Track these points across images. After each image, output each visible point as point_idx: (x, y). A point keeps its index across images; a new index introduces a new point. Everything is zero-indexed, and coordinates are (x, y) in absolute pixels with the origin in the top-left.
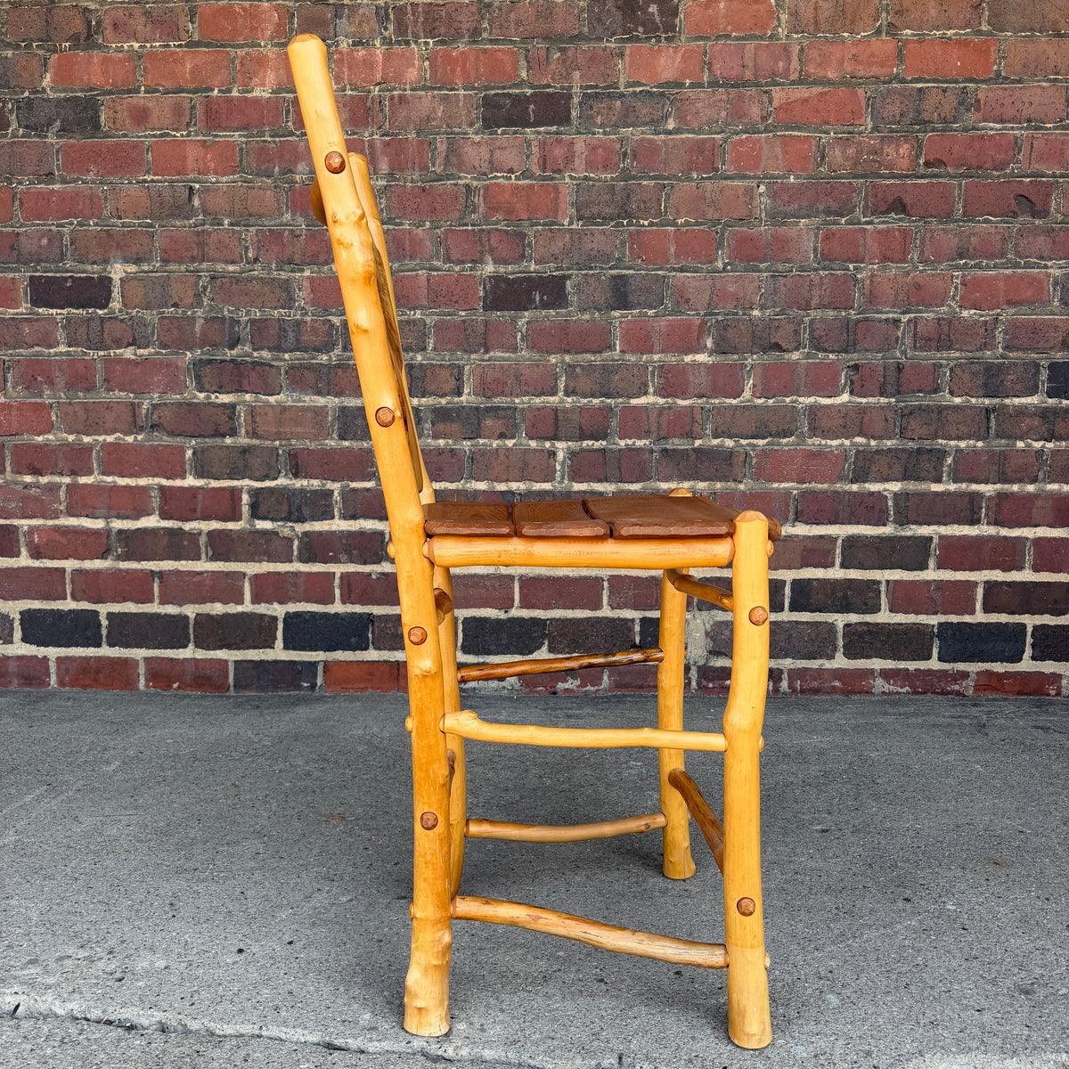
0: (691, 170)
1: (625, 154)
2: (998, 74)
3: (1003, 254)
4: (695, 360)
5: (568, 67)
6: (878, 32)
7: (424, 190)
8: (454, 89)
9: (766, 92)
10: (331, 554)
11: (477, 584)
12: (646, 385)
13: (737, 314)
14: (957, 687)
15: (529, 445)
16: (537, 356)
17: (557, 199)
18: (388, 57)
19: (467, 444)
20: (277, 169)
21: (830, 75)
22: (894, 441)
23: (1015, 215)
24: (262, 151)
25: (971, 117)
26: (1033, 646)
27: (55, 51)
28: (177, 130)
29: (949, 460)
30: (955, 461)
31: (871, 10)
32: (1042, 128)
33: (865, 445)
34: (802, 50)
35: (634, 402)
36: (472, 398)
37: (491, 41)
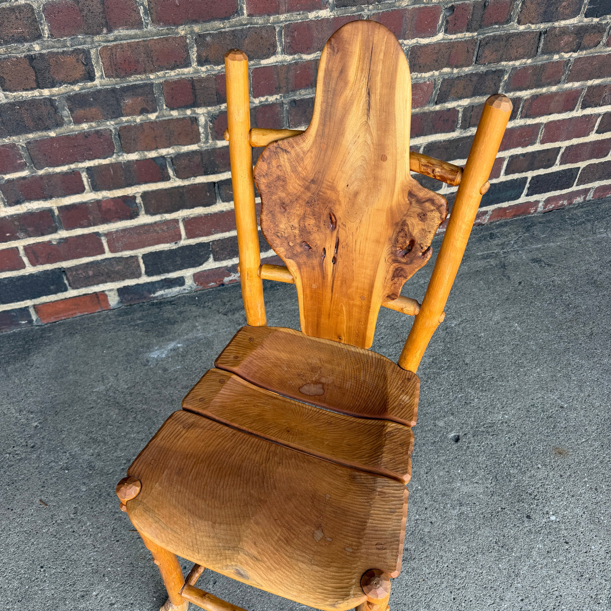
4: (318, 17)
10: (8, 235)
11: (148, 231)
12: (275, 46)
14: (479, 221)
15: (172, 115)
16: (164, 29)
19: (110, 124)
22: (471, 68)
26: (528, 189)
29: (506, 77)
30: (509, 77)
33: (450, 73)
35: (264, 62)
36: (106, 80)
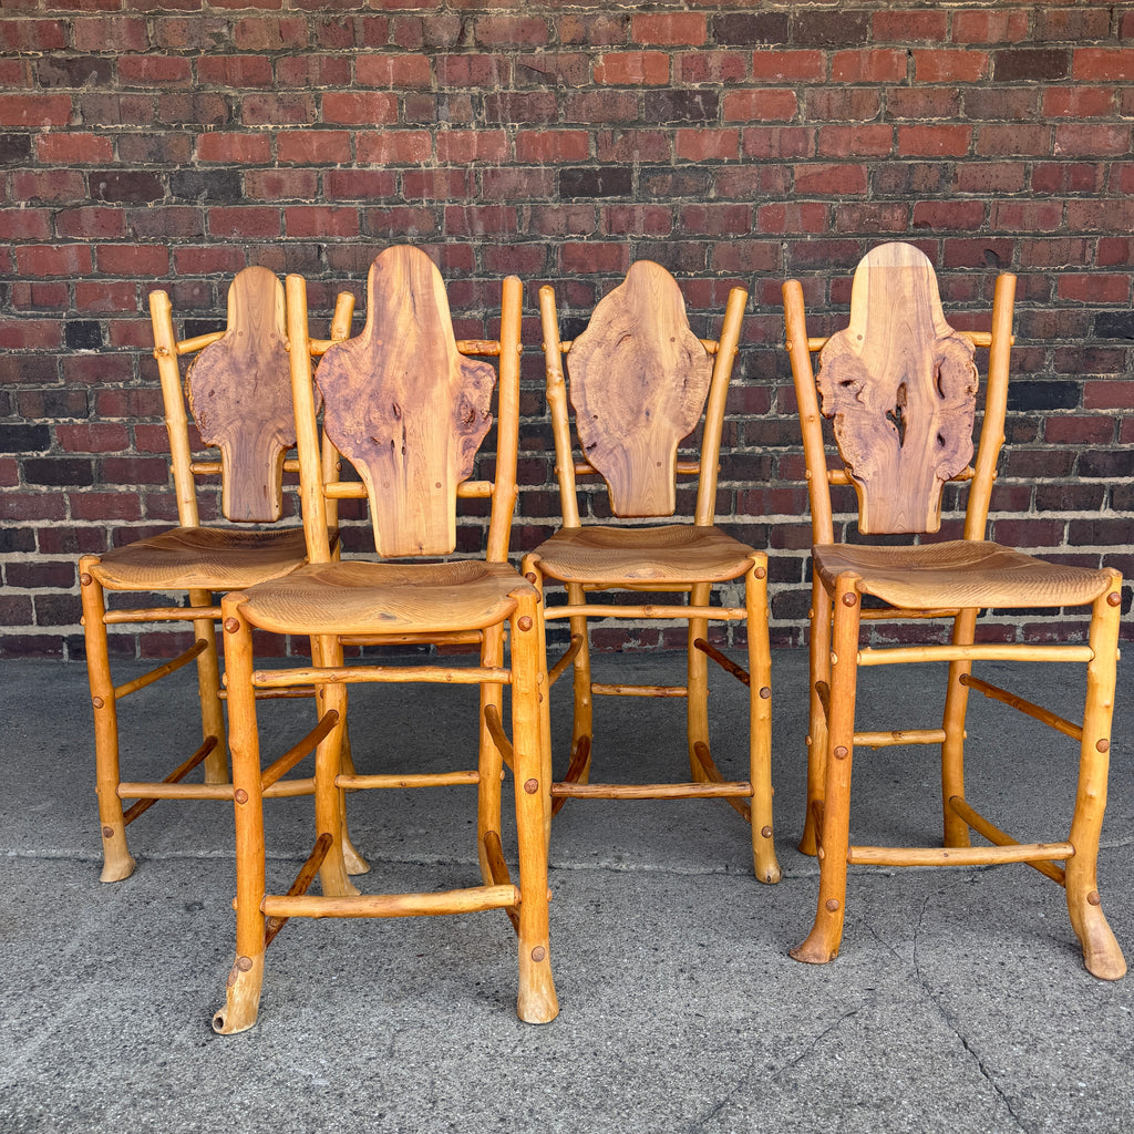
0: (728, 231)
1: (676, 218)
2: (972, 153)
3: (974, 298)
5: (630, 147)
6: (878, 119)
7: (513, 248)
8: (536, 165)
9: (788, 167)
13: (764, 347)
14: (935, 637)
17: (620, 255)
18: (481, 137)
20: (391, 232)
21: (840, 154)
23: (984, 265)
24: (379, 215)
25: (951, 188)
27: (201, 131)
28: (306, 198)
31: (873, 101)
32: (1006, 196)
34: (818, 133)
37: (566, 125)
